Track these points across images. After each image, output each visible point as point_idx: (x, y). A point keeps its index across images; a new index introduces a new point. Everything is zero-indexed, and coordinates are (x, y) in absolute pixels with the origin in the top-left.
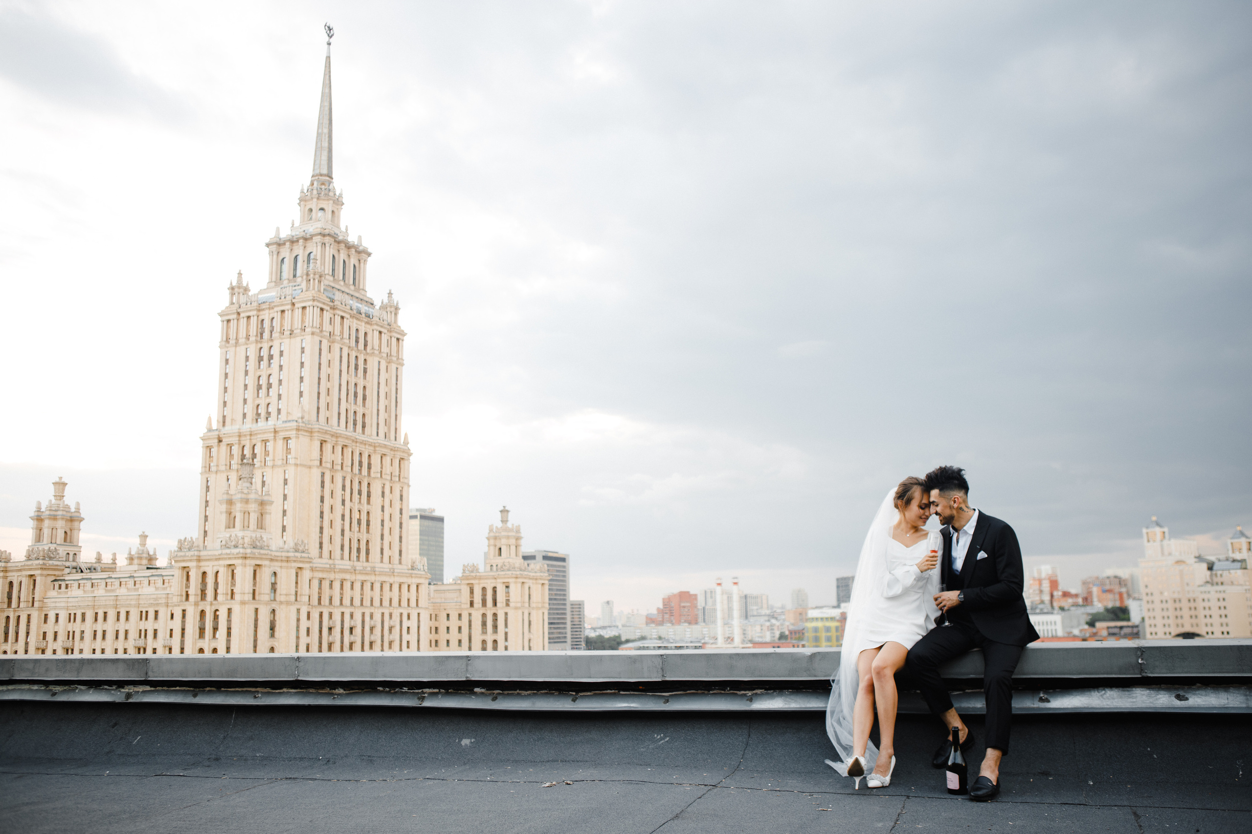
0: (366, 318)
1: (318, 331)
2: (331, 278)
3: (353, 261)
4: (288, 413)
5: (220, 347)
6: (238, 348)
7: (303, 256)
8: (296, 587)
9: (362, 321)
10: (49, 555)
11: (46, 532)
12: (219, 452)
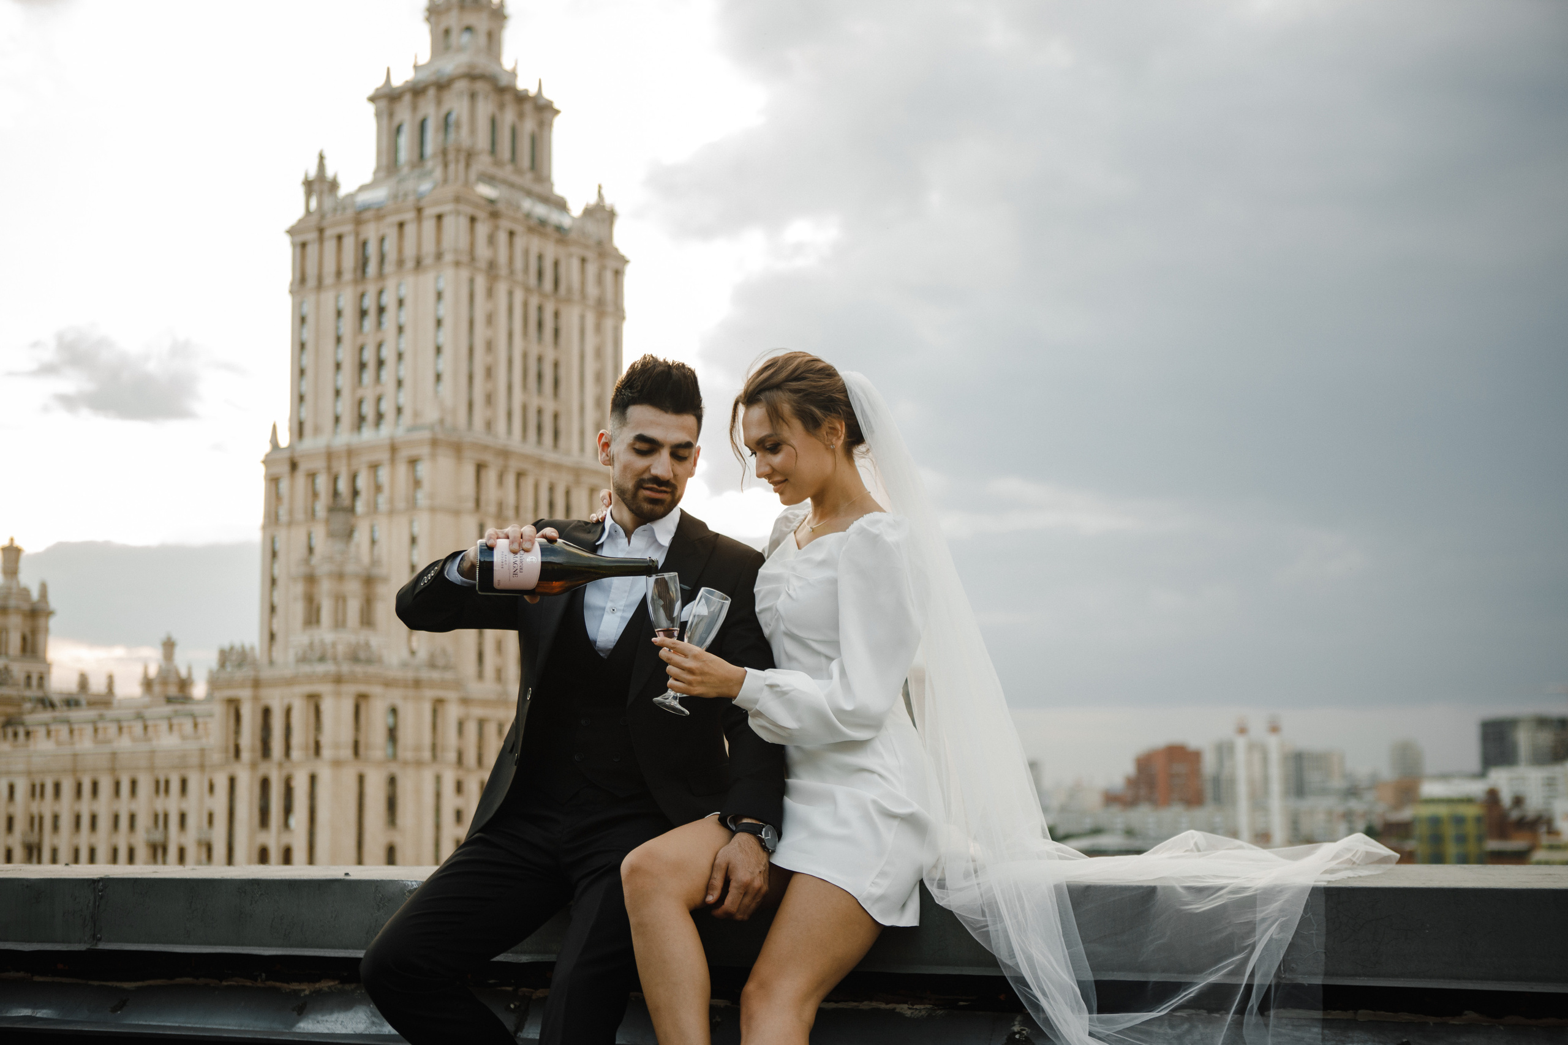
0: (557, 234)
1: (466, 258)
2: (489, 160)
5: (292, 292)
6: (322, 295)
7: (436, 119)
8: (434, 734)
9: (547, 239)
12: (292, 487)
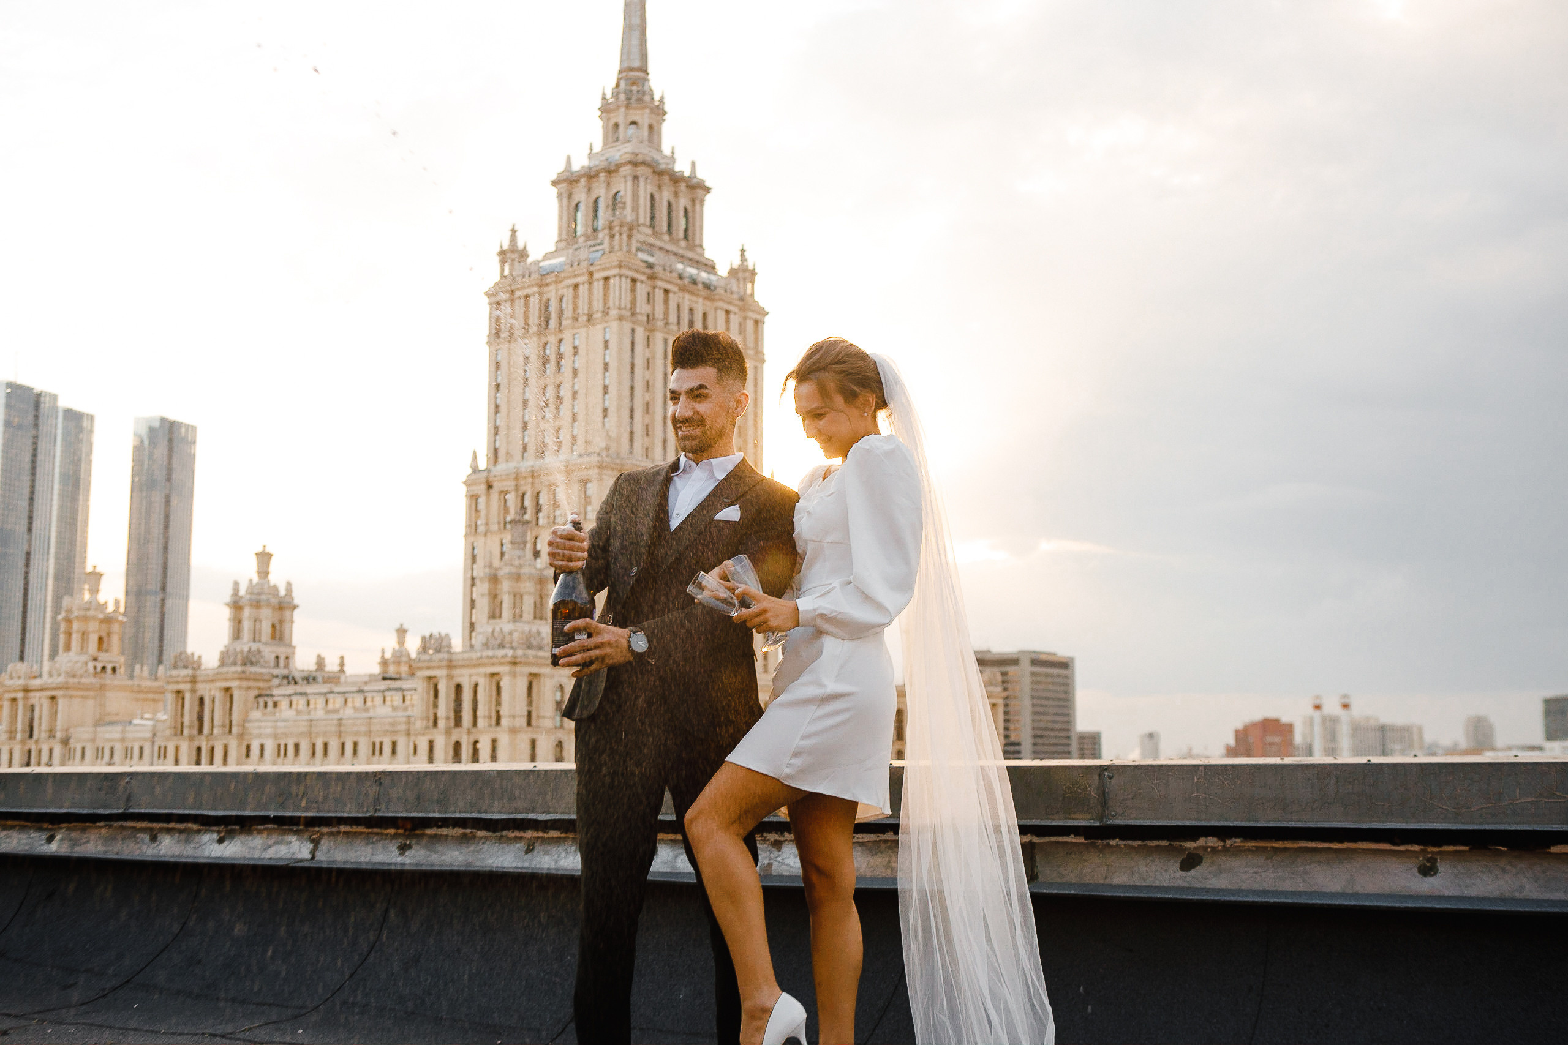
0: (706, 290)
1: (628, 313)
2: (649, 231)
3: (683, 202)
4: (587, 442)
5: (489, 343)
7: (607, 198)
9: (697, 295)
10: (251, 659)
11: (247, 625)
12: (488, 502)
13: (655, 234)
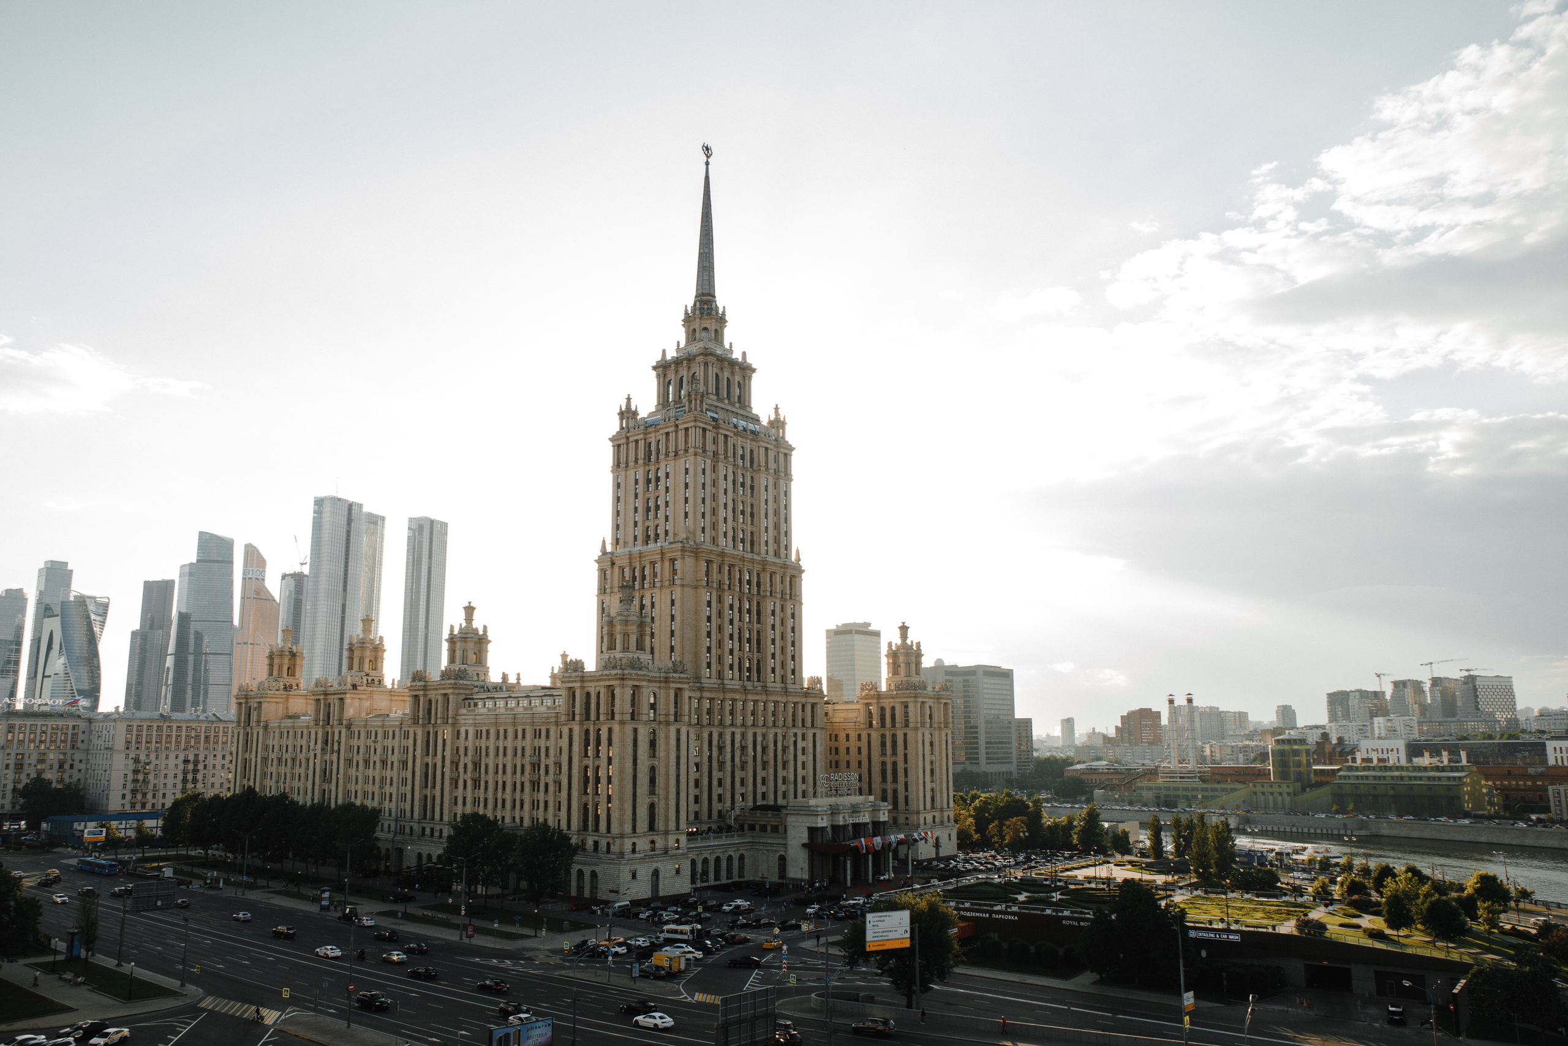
0: (753, 435)
1: (701, 451)
2: (715, 398)
4: (675, 534)
5: (613, 471)
6: (628, 472)
7: (688, 377)
8: (676, 707)
9: (746, 438)
10: (460, 675)
11: (458, 654)
12: (612, 574)
13: (720, 400)
